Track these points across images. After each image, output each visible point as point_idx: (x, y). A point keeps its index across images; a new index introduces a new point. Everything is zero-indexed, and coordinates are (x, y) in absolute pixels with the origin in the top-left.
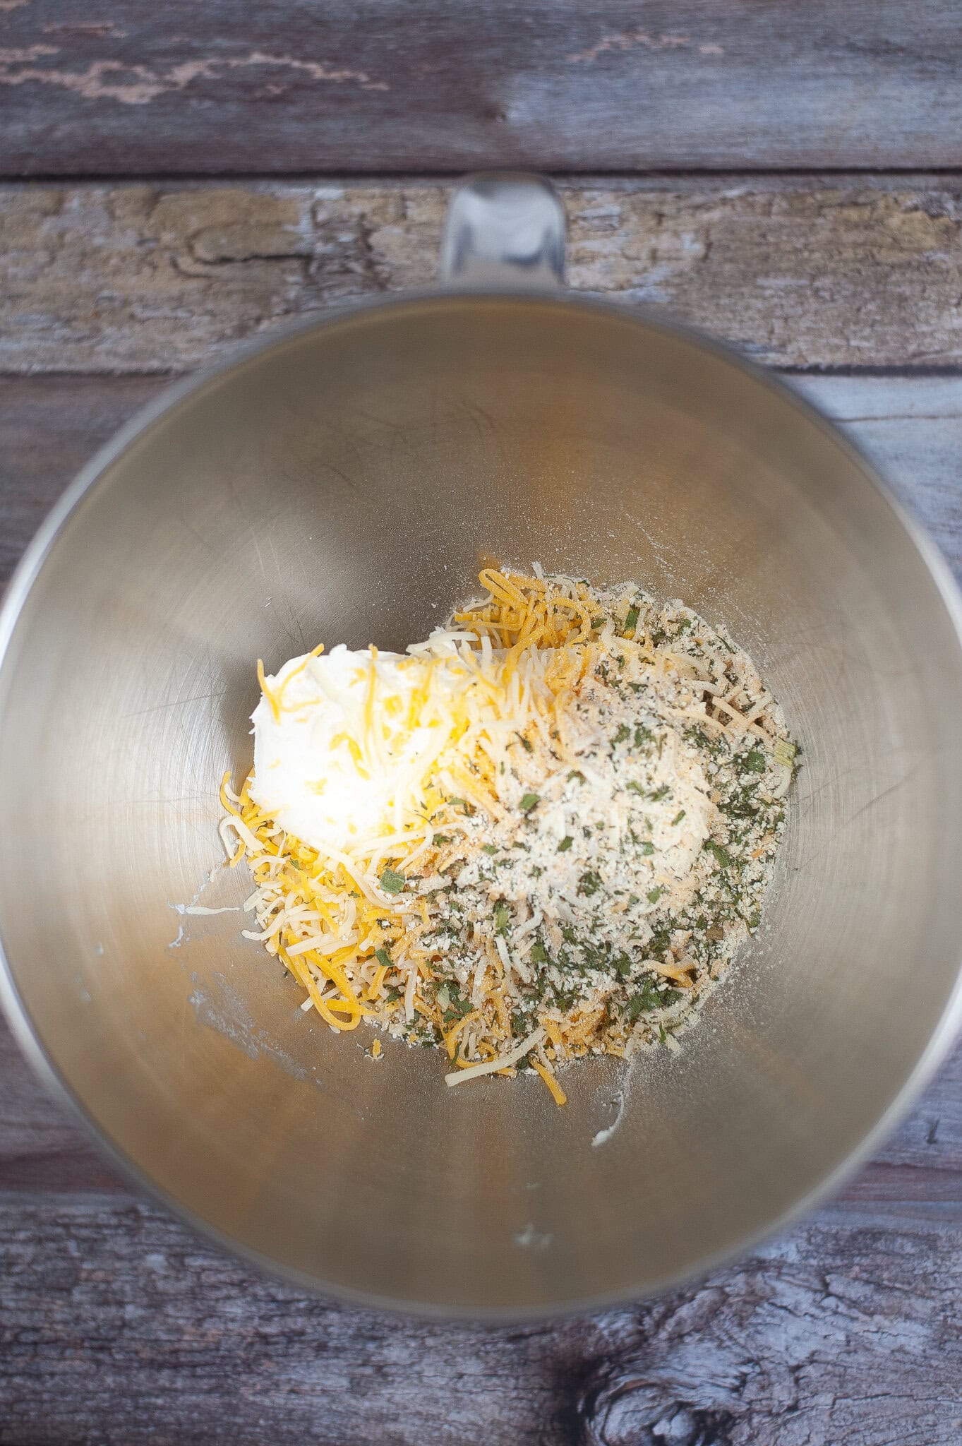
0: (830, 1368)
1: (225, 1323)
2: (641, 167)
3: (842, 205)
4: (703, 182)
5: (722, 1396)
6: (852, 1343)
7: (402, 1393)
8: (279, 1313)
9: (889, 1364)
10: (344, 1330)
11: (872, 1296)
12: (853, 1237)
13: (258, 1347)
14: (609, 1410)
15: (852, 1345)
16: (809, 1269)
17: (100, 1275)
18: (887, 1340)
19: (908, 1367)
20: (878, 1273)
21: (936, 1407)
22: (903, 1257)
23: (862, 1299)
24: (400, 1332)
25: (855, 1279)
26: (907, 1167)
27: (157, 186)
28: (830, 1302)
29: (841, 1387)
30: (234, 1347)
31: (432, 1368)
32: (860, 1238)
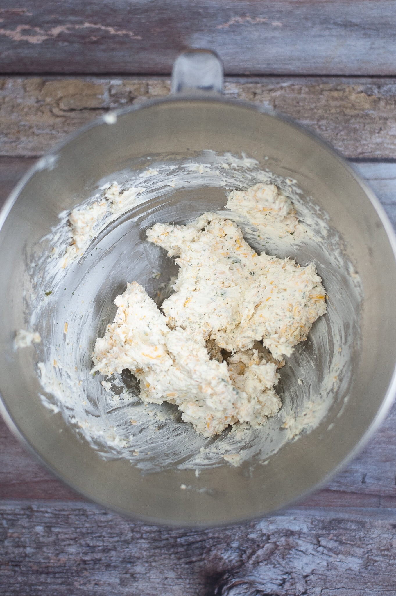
0: (320, 576)
1: (68, 555)
2: (247, 73)
3: (331, 90)
4: (273, 80)
5: (275, 588)
6: (330, 566)
7: (141, 585)
8: (90, 551)
9: (345, 575)
10: (118, 559)
11: (338, 547)
12: (330, 522)
13: (82, 565)
14: (228, 593)
15: (329, 567)
16: (312, 535)
17: (16, 535)
18: (344, 565)
19: (353, 576)
20: (340, 537)
21: (364, 593)
22: (351, 530)
23: (334, 548)
24: (141, 560)
25: (331, 539)
26: (353, 493)
27: (44, 78)
28: (321, 549)
29: (325, 584)
30: (72, 565)
31: (154, 575)
32: (333, 522)
